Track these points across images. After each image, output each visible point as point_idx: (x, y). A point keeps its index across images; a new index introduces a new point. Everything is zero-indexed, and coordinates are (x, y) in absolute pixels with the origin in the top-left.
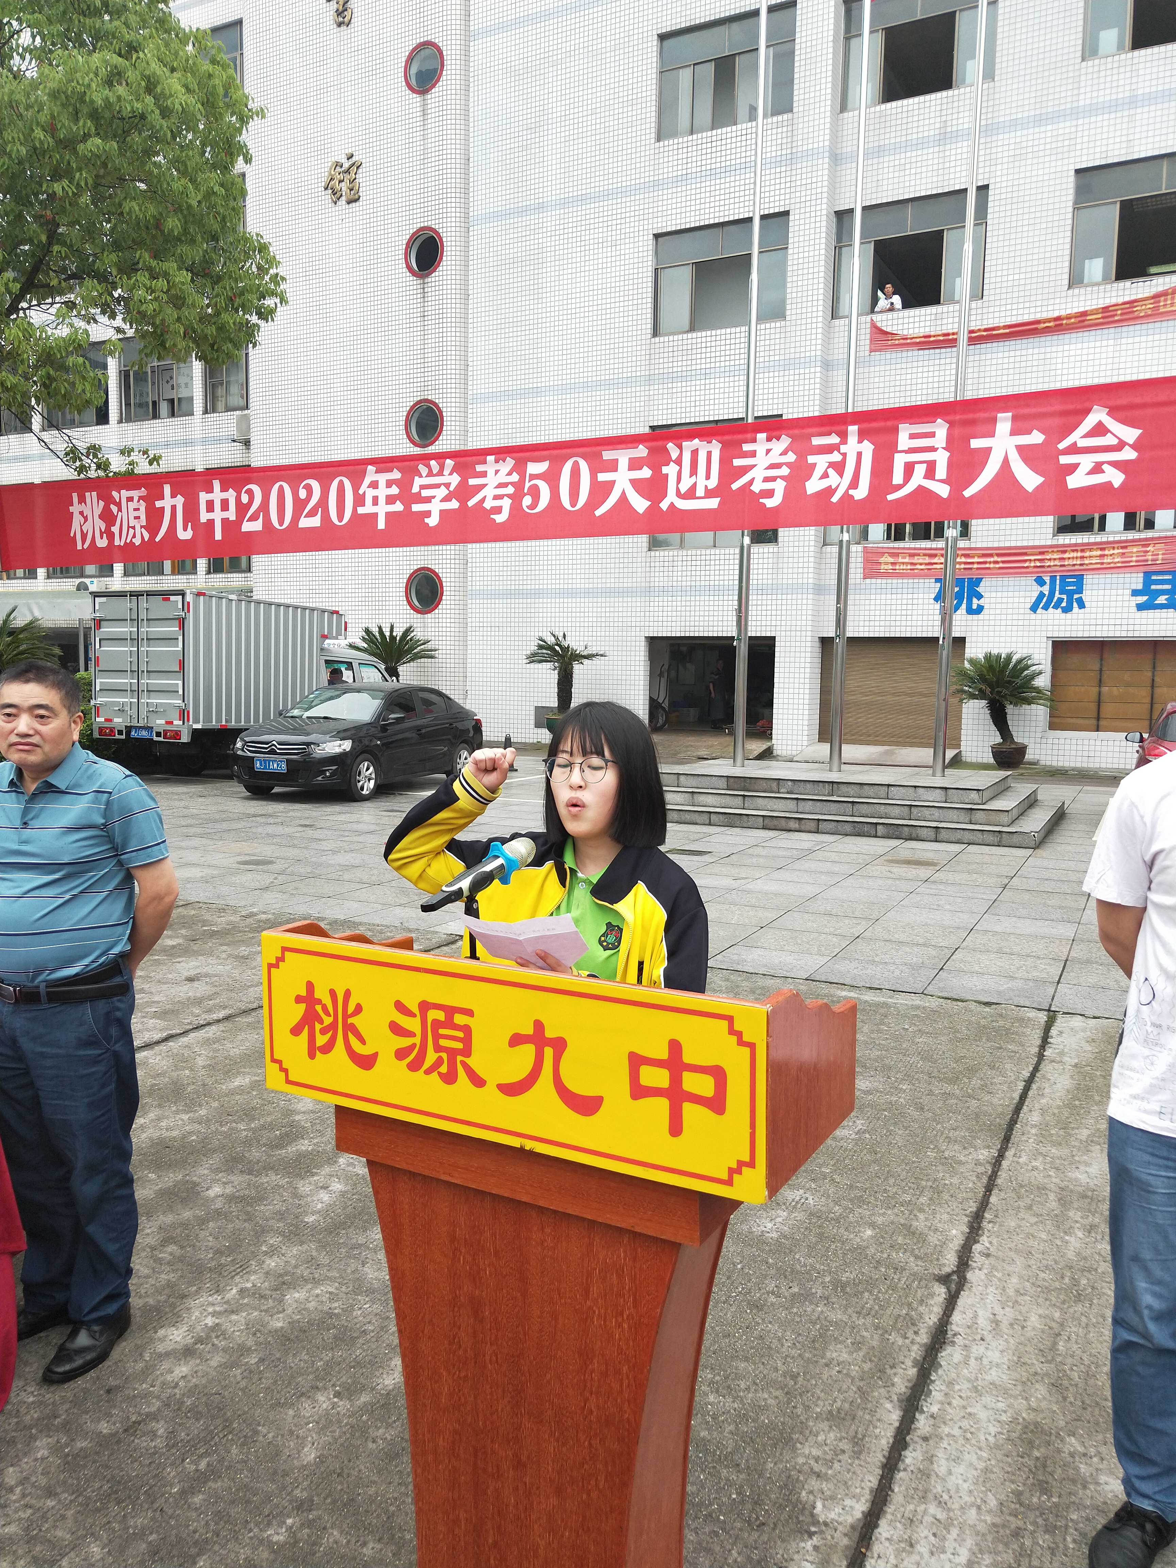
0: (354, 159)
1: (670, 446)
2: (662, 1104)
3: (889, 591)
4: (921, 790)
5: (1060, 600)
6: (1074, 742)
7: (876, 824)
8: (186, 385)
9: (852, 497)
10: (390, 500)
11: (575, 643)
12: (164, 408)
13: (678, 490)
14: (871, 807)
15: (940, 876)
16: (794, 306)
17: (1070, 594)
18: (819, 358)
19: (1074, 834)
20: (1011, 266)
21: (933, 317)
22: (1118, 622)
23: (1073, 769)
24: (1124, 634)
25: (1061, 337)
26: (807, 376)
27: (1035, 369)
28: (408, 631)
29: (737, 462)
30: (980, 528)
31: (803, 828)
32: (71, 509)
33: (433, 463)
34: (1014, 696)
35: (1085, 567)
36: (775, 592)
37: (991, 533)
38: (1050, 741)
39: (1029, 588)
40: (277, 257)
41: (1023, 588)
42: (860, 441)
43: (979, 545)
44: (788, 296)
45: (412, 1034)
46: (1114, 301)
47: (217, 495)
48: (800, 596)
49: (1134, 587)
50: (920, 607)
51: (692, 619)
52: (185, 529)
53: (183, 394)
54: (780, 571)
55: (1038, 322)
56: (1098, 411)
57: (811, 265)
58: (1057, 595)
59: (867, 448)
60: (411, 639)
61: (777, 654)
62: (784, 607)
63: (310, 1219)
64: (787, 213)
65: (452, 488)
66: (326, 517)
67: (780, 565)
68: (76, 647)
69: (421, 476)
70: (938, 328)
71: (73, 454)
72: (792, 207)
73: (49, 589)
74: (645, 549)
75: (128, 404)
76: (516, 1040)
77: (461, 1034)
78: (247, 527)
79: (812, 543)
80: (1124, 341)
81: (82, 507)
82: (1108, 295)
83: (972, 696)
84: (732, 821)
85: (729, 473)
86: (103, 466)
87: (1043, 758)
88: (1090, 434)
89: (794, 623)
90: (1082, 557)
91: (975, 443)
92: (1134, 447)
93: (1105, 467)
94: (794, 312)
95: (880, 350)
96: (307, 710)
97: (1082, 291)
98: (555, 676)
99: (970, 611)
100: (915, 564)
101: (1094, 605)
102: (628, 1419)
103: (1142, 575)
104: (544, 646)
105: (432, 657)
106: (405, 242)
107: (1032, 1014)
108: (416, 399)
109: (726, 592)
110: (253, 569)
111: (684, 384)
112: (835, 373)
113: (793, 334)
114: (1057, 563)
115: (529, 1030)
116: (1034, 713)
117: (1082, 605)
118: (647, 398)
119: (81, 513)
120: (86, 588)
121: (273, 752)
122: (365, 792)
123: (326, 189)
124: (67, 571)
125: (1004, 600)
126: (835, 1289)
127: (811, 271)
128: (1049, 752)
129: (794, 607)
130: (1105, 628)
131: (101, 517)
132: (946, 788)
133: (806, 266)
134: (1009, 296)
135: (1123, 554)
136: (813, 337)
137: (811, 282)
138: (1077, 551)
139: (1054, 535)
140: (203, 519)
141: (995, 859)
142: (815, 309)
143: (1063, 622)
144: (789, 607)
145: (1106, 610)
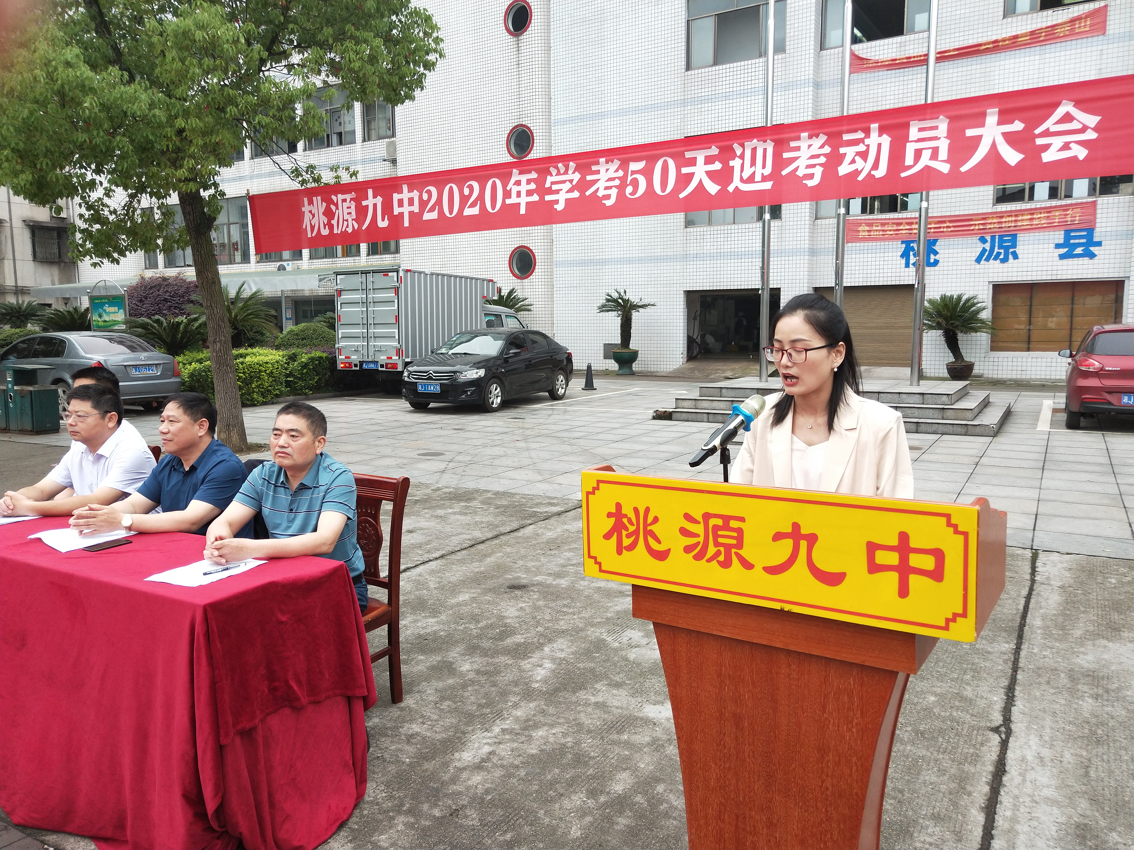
1: (735, 146)
2: (893, 577)
3: (866, 251)
4: (904, 396)
5: (999, 254)
6: (1010, 359)
8: (350, 122)
9: (874, 176)
10: (529, 193)
11: (633, 297)
12: (335, 139)
13: (741, 177)
15: (925, 457)
16: (792, 42)
17: (1007, 249)
18: (811, 81)
19: (1022, 426)
21: (898, 45)
22: (1045, 268)
23: (1010, 380)
24: (1049, 278)
25: (998, 55)
26: (802, 94)
27: (977, 80)
28: (511, 292)
29: (786, 155)
32: (303, 209)
33: (560, 165)
34: (963, 326)
35: (1018, 228)
36: (779, 255)
37: (944, 205)
38: (991, 359)
39: (974, 245)
40: (438, 24)
41: (969, 246)
42: (880, 135)
43: (935, 215)
44: (788, 35)
45: (697, 536)
46: (1039, 26)
47: (406, 194)
48: (798, 258)
49: (1057, 242)
50: (890, 262)
51: (718, 276)
52: (383, 220)
53: (348, 128)
54: (783, 239)
55: (980, 45)
56: (1066, 104)
57: (805, 11)
58: (996, 250)
59: (886, 140)
60: (514, 298)
62: (787, 266)
63: (536, 685)
65: (574, 183)
66: (483, 207)
67: (783, 235)
68: (280, 310)
69: (552, 175)
70: (903, 53)
71: (296, 172)
73: (259, 270)
74: (683, 227)
76: (778, 537)
77: (735, 534)
78: (427, 216)
79: (807, 218)
80: (1047, 56)
81: (311, 208)
82: (1034, 21)
83: (931, 328)
85: (779, 163)
86: (317, 180)
87: (986, 372)
88: (1060, 121)
89: (794, 277)
90: (1016, 221)
91: (970, 133)
92: (1095, 129)
93: (1072, 145)
94: (792, 47)
95: (857, 72)
96: (451, 349)
97: (1014, 19)
98: (618, 321)
99: (928, 264)
100: (886, 231)
101: (1025, 256)
102: (856, 794)
103: (1063, 232)
104: (610, 300)
105: (529, 310)
106: (504, 11)
107: (1020, 552)
108: (514, 125)
109: (743, 257)
110: (400, 250)
111: (710, 104)
112: (823, 91)
113: (791, 63)
114: (996, 225)
115: (789, 530)
116: (979, 338)
117: (1016, 256)
118: (682, 116)
119: (310, 212)
120: (284, 269)
121: (430, 378)
122: (494, 406)
124: (270, 258)
125: (955, 255)
126: (917, 735)
127: (805, 15)
128: (991, 368)
129: (794, 266)
130: (1034, 273)
131: (324, 214)
132: (923, 394)
133: (801, 12)
134: (957, 26)
135: (1048, 217)
136: (807, 64)
137: (804, 24)
138: (1011, 216)
139: (994, 205)
140: (396, 212)
141: (965, 445)
142: (808, 44)
143: (1001, 270)
144: (790, 266)
145: (1035, 260)
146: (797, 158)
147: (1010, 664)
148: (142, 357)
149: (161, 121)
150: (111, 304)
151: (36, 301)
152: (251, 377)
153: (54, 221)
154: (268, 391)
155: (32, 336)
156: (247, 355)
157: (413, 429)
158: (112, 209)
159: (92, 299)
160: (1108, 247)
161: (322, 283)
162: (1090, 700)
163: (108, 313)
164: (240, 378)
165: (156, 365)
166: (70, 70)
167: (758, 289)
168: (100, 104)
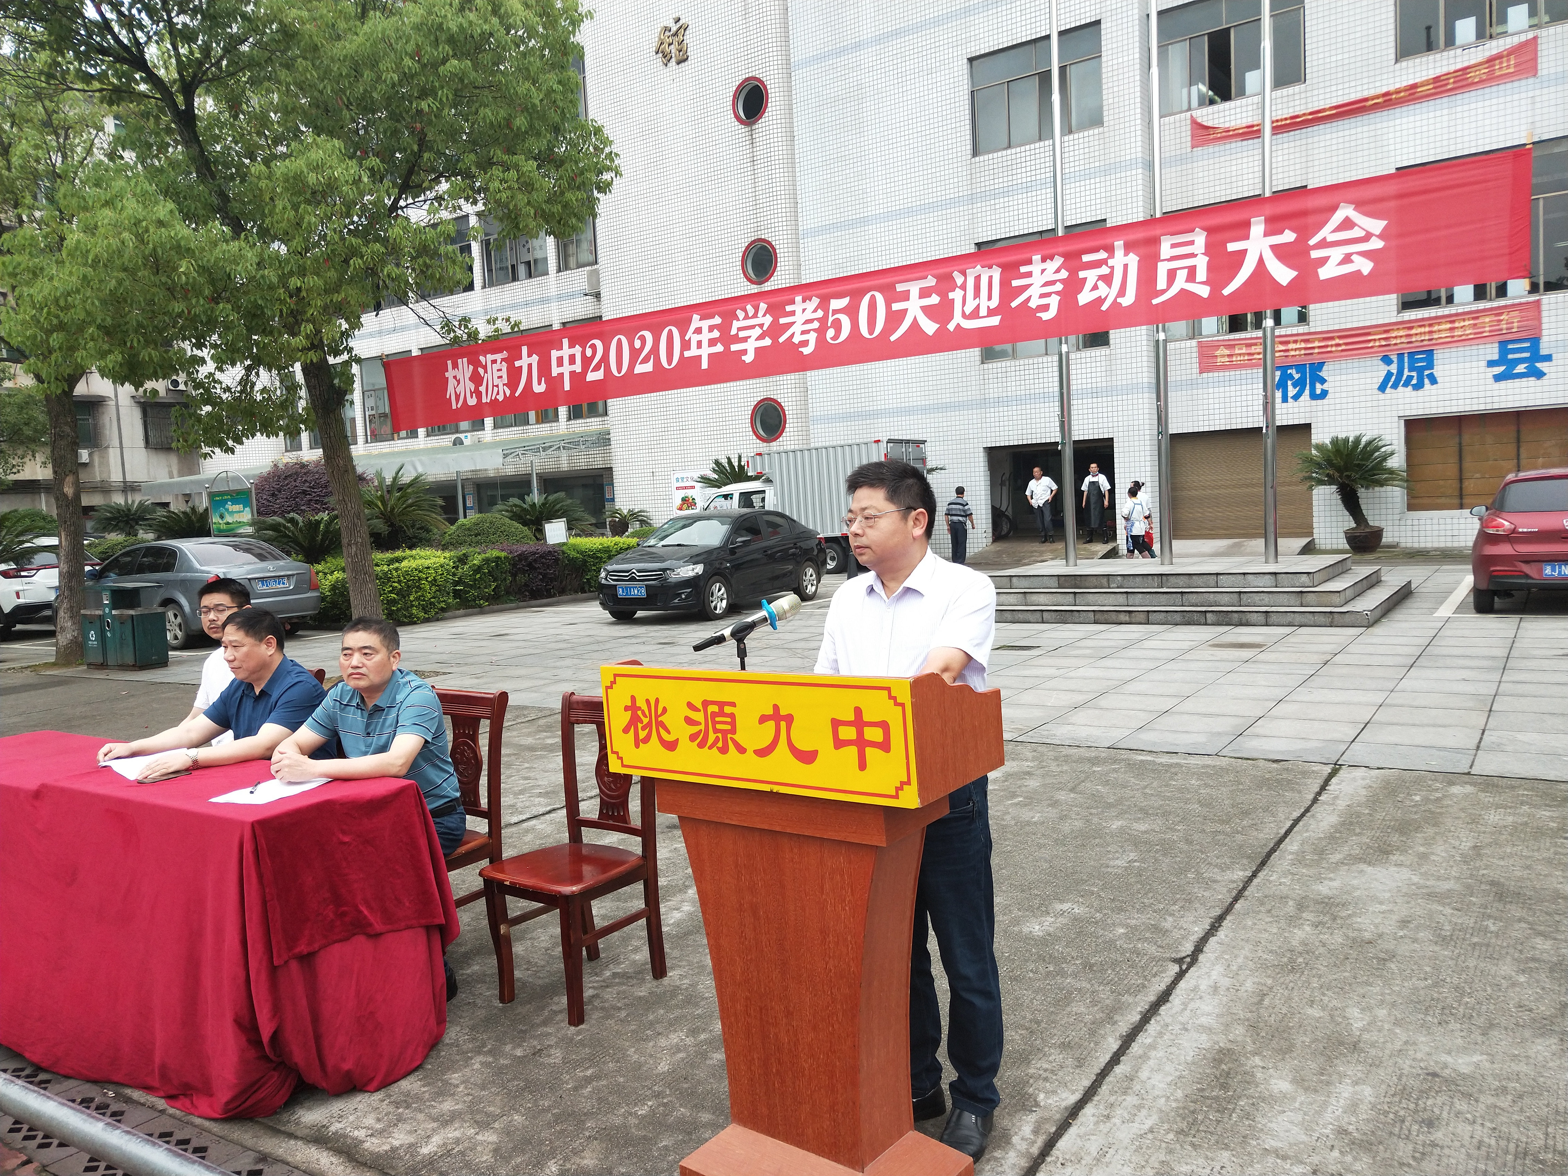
0: (681, 22)
1: (956, 274)
2: (853, 750)
3: (1227, 383)
4: (1251, 577)
5: (1410, 378)
6: (1435, 521)
7: (1206, 612)
8: (541, 247)
9: (1120, 304)
10: (712, 343)
12: (522, 270)
13: (963, 312)
14: (1200, 596)
16: (1111, 112)
17: (1420, 371)
18: (1139, 160)
20: (1333, 47)
22: (1475, 395)
23: (1436, 550)
24: (1482, 407)
25: (1391, 112)
26: (1129, 179)
29: (1015, 283)
30: (1318, 312)
31: (1133, 620)
32: (447, 374)
33: (749, 306)
34: (1365, 479)
35: (1434, 342)
36: (1109, 393)
37: (1331, 316)
38: (1409, 522)
39: (1375, 368)
40: (611, 137)
41: (1369, 369)
43: (1319, 329)
44: (1105, 103)
45: (699, 723)
46: (1445, 70)
47: (566, 351)
48: (1135, 396)
49: (1490, 358)
51: (1029, 426)
52: (539, 384)
53: (539, 255)
54: (1114, 373)
55: (1366, 100)
56: (1344, 207)
57: (1126, 70)
58: (1406, 373)
59: (1133, 260)
61: (1116, 455)
62: (1120, 408)
64: (1098, 23)
65: (765, 328)
66: (657, 362)
67: (1114, 367)
68: (455, 498)
69: (738, 320)
71: (447, 326)
72: (1104, 15)
73: (429, 446)
74: (978, 363)
75: (490, 270)
76: (763, 719)
77: (729, 720)
78: (591, 377)
79: (1144, 343)
80: (1459, 109)
81: (455, 372)
82: (1438, 64)
83: (1321, 482)
84: (1064, 617)
85: (1008, 292)
86: (473, 335)
87: (1403, 540)
88: (1338, 229)
89: (1131, 423)
90: (1431, 332)
91: (1232, 247)
92: (1381, 236)
93: (1354, 257)
94: (1111, 117)
95: (1202, 145)
96: (662, 539)
97: (1410, 62)
99: (1314, 396)
100: (1253, 354)
101: (1447, 379)
103: (1497, 345)
106: (732, 94)
107: (1318, 768)
108: (750, 240)
110: (609, 412)
111: (1006, 199)
113: (1112, 139)
114: (1404, 340)
115: (771, 712)
116: (1388, 495)
117: (1433, 380)
118: (970, 217)
119: (455, 377)
120: (462, 443)
121: (633, 579)
122: (718, 611)
123: (657, 53)
124: (444, 429)
125: (1350, 383)
126: (1084, 968)
127: (1126, 75)
128: (1409, 534)
129: (1130, 407)
130: (1461, 402)
131: (471, 379)
132: (1275, 574)
133: (1121, 71)
134: (1333, 76)
135: (1475, 325)
136: (1133, 140)
137: (1126, 86)
138: (1424, 326)
139: (1399, 312)
140: (554, 374)
141: (1325, 639)
142: (1132, 112)
143: (1414, 400)
144: (1125, 408)
145: (1461, 384)
146: (1028, 286)
147: (1234, 894)
148: (270, 567)
149: (271, 281)
150: (235, 502)
151: (149, 500)
152: (409, 587)
153: (170, 394)
154: (431, 603)
155: (138, 546)
156: (404, 558)
157: (608, 646)
158: (224, 386)
159: (212, 495)
160: (1561, 362)
161: (509, 459)
162: (1308, 928)
163: (233, 513)
164: (394, 588)
165: (288, 576)
166: (163, 230)
167: (1057, 443)
168: (199, 266)
